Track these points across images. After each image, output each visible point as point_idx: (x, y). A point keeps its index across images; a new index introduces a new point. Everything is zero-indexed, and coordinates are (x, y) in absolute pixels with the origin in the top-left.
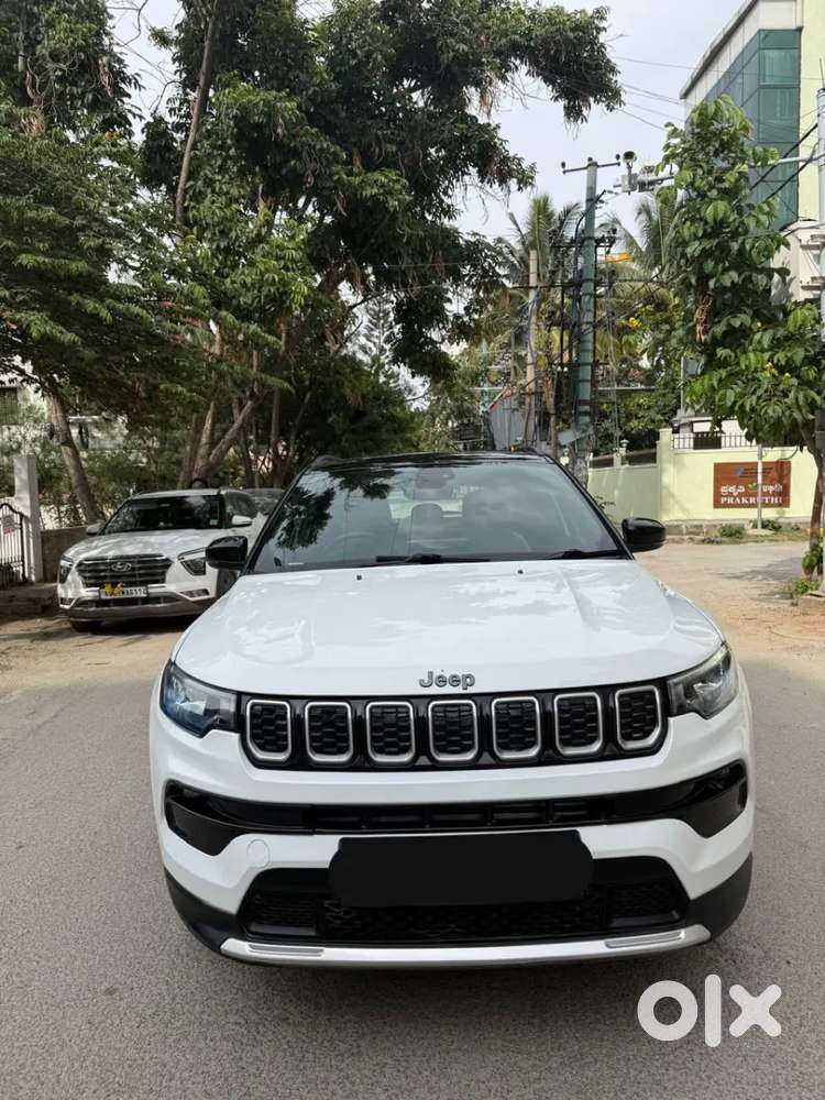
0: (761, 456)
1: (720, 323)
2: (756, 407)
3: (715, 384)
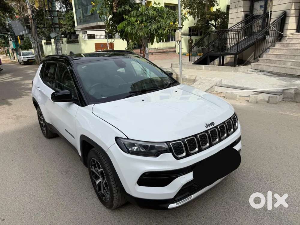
0: (108, 42)
1: (121, 7)
2: (136, 33)
3: (125, 26)
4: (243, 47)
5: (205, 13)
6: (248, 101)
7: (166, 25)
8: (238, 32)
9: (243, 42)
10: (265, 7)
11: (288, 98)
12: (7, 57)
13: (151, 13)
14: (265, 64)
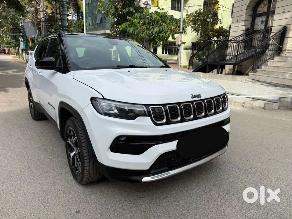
1: (126, 9)
2: (138, 34)
3: (127, 26)
4: (242, 58)
5: (208, 29)
6: (243, 106)
7: (168, 29)
8: (238, 43)
9: (242, 54)
10: (266, 22)
11: (284, 107)
12: (17, 57)
13: (154, 17)
14: (263, 75)
